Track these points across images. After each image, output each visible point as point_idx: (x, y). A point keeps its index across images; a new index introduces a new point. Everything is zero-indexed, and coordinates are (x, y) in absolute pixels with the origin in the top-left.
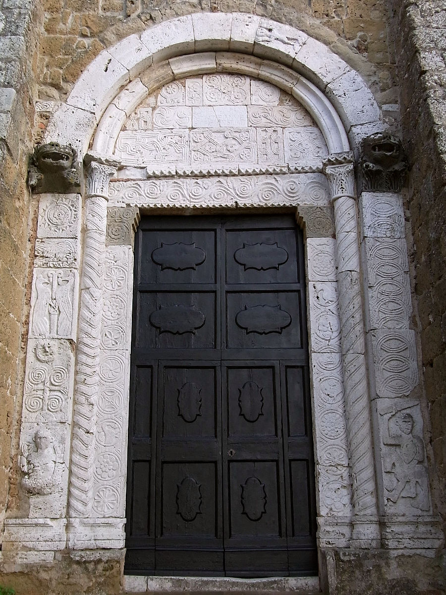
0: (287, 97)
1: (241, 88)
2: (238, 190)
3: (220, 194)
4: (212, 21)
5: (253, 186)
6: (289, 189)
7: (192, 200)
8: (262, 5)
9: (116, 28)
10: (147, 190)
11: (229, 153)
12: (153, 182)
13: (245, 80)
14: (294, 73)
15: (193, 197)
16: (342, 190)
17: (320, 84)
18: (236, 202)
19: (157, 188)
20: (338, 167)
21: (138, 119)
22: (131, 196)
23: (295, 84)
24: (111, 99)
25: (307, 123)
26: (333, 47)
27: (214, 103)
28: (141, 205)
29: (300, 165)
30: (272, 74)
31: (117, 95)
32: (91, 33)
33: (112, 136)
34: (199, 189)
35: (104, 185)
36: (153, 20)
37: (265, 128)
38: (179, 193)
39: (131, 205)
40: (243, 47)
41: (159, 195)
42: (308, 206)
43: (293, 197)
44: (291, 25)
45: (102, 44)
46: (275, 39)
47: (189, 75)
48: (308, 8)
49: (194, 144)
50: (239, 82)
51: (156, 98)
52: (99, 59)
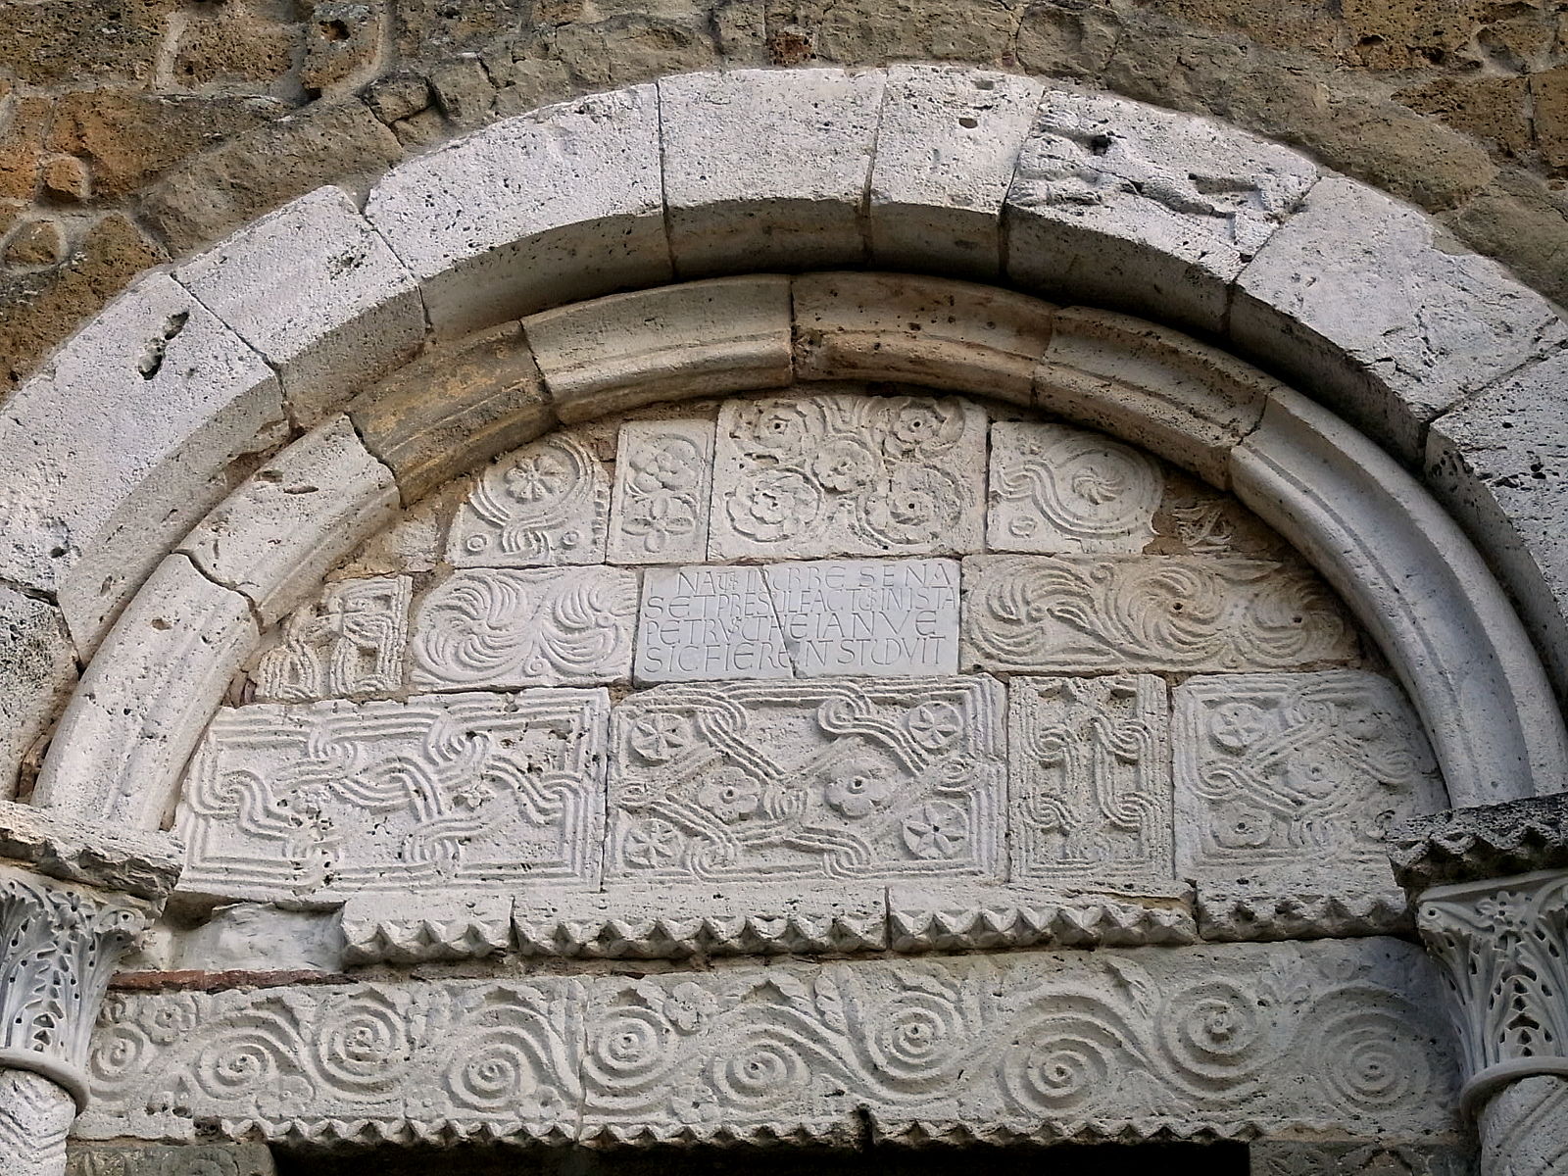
0: (1202, 510)
1: (936, 462)
2: (879, 1041)
3: (767, 1063)
4: (767, 107)
5: (975, 1016)
6: (1200, 1038)
7: (592, 1099)
8: (1057, 18)
9: (233, 155)
10: (333, 1038)
11: (834, 824)
12: (374, 995)
13: (962, 418)
14: (1235, 369)
15: (603, 1079)
16: (1525, 1038)
17: (1393, 422)
18: (863, 1114)
19: (391, 1027)
20: (1492, 894)
21: (328, 641)
22: (233, 1074)
23: (1243, 428)
24: (175, 525)
25: (1321, 645)
26: (1471, 218)
27: (770, 550)
28: (287, 1125)
29: (1271, 889)
30: (1109, 381)
31: (216, 503)
32: (95, 183)
33: (153, 728)
34: (640, 1033)
35: (59, 1002)
36: (443, 113)
37: (1058, 682)
38: (522, 1058)
39: (228, 1127)
40: (942, 242)
41: (395, 1070)
42: (1319, 1139)
43: (1223, 1084)
44: (1221, 113)
45: (148, 240)
46: (1126, 189)
47: (635, 400)
48: (1323, 20)
49: (637, 776)
50: (923, 433)
51: (445, 523)
52: (121, 311)
